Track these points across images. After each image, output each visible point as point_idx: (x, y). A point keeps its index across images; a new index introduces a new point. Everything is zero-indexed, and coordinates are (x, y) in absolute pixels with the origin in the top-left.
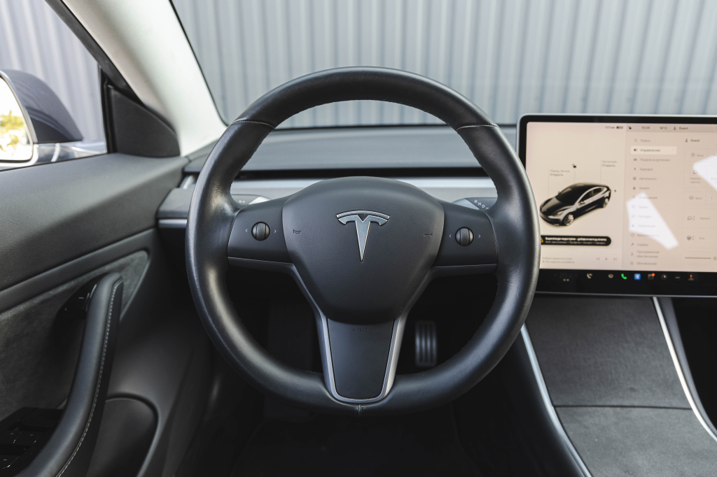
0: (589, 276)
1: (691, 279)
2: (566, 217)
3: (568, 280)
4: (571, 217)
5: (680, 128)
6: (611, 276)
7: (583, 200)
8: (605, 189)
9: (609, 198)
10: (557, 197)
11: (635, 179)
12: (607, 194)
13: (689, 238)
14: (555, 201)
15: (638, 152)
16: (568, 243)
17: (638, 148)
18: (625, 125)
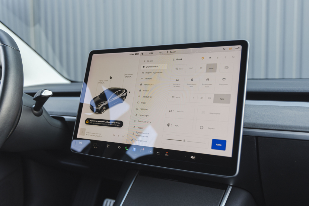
0: (108, 146)
1: (167, 155)
2: (102, 108)
3: (97, 148)
4: (104, 108)
5: (171, 52)
6: (119, 147)
7: (112, 98)
8: (124, 91)
9: (125, 96)
10: (99, 96)
11: (141, 85)
12: (125, 95)
13: (169, 125)
14: (99, 98)
15: (145, 68)
16: (100, 124)
17: (145, 66)
18: (140, 52)
